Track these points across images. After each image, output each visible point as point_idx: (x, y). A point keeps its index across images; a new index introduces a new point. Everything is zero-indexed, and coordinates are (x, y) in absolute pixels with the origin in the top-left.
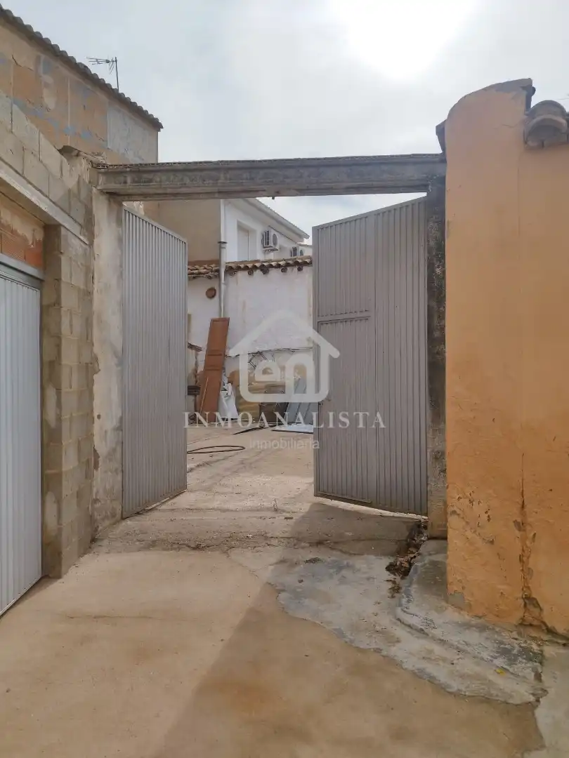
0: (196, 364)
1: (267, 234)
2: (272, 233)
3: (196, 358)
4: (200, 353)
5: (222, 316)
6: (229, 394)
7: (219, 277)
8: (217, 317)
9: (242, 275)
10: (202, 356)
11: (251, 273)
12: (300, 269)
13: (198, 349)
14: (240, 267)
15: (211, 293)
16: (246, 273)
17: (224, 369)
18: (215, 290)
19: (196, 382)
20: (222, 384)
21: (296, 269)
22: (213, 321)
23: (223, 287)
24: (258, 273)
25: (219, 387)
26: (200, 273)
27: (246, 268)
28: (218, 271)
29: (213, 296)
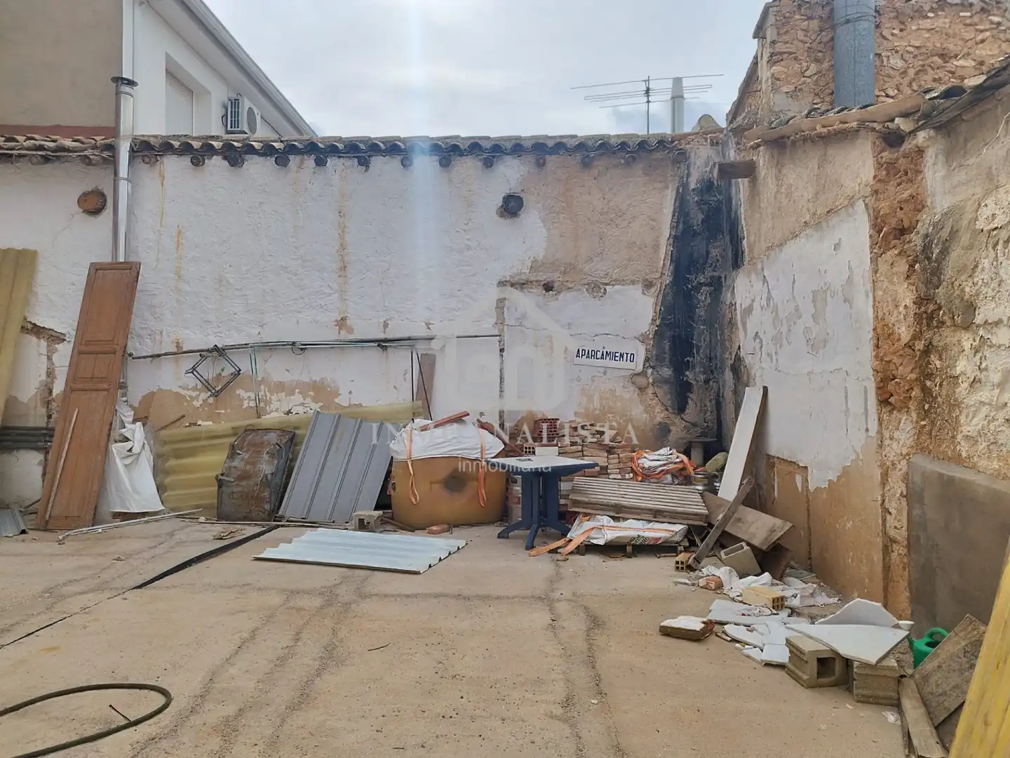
0: (50, 374)
1: (235, 103)
2: (246, 104)
3: (49, 358)
4: (60, 347)
5: (121, 259)
6: (136, 450)
7: (112, 161)
8: (107, 258)
9: (173, 166)
10: (64, 353)
11: (197, 161)
12: (320, 163)
13: (55, 338)
14: (171, 145)
15: (94, 204)
16: (186, 161)
17: (123, 386)
18: (103, 195)
19: (49, 417)
20: (116, 424)
21: (310, 162)
22: (96, 269)
23: (124, 187)
24: (216, 164)
25: (109, 433)
26: (63, 149)
27: (186, 149)
28: (111, 148)
29: (96, 212)
